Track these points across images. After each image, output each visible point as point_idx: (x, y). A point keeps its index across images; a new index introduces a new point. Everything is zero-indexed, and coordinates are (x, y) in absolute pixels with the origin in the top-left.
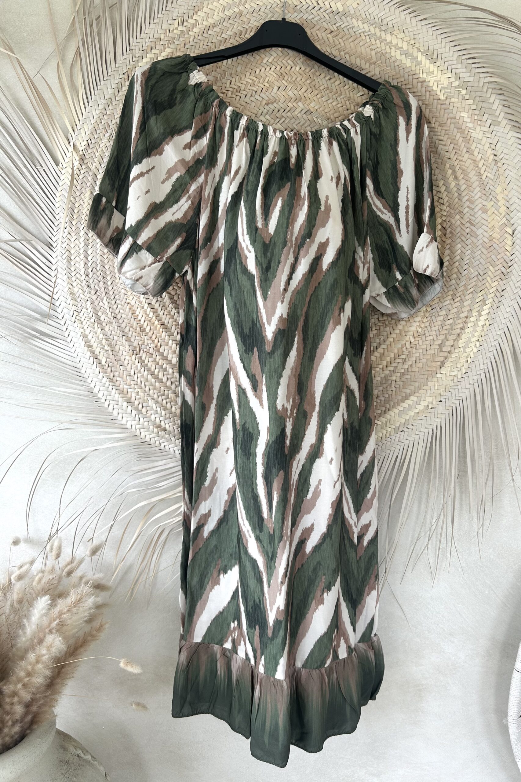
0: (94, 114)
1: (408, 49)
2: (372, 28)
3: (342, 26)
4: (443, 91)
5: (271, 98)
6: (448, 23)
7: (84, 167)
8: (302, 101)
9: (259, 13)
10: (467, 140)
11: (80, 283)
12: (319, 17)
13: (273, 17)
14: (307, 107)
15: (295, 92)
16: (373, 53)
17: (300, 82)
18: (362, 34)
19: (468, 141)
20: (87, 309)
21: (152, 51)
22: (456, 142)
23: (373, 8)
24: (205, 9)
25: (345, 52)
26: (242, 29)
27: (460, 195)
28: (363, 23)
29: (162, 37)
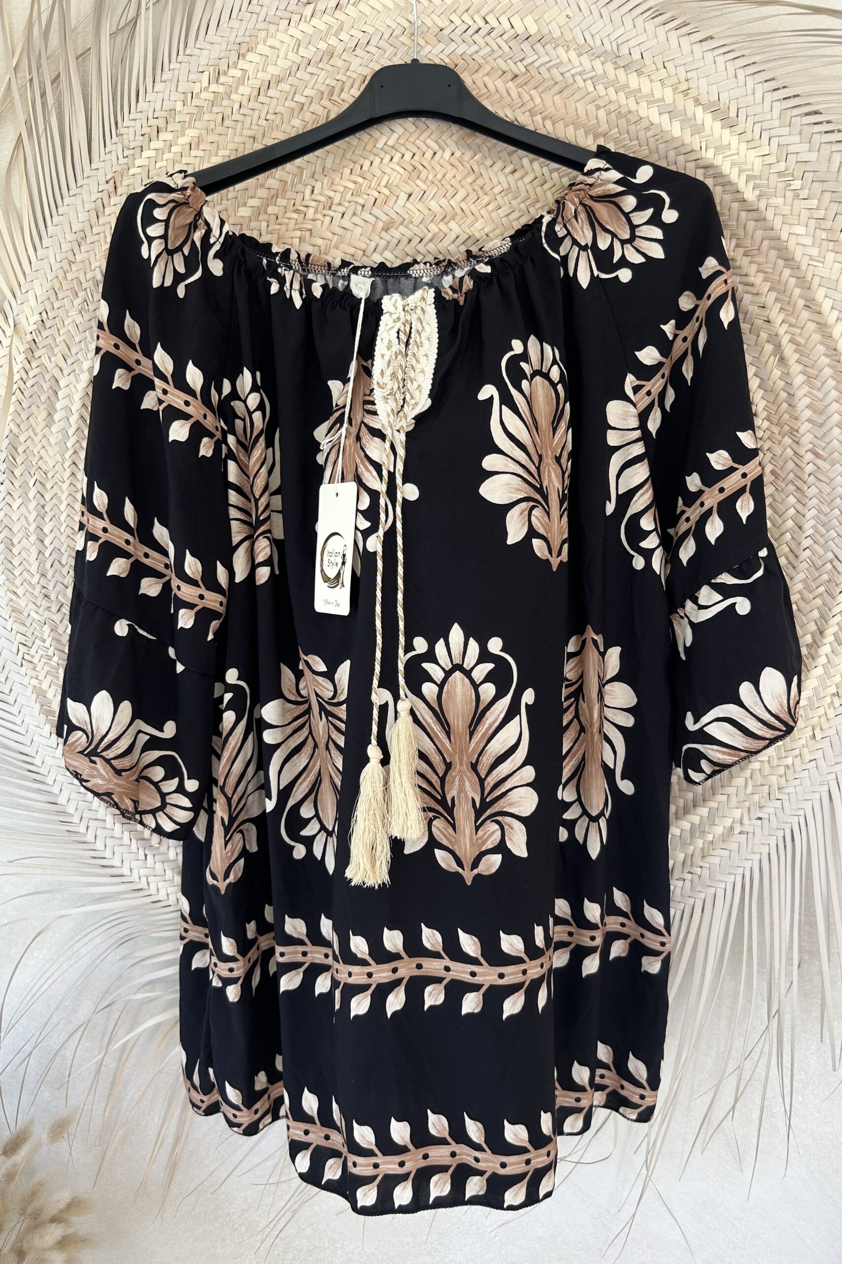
0: (53, 261)
1: (674, 101)
2: (597, 63)
3: (537, 64)
4: (751, 185)
5: (394, 216)
6: (755, 44)
7: (34, 365)
8: (458, 218)
9: (369, 48)
10: (804, 283)
11: (30, 590)
12: (488, 49)
13: (395, 55)
14: (468, 231)
15: (443, 202)
16: (602, 113)
17: (453, 182)
18: (578, 78)
19: (807, 285)
20: (44, 641)
21: (161, 135)
22: (783, 288)
23: (600, 24)
24: (261, 48)
25: (544, 115)
26: (334, 83)
27: (791, 395)
28: (579, 55)
29: (179, 106)
